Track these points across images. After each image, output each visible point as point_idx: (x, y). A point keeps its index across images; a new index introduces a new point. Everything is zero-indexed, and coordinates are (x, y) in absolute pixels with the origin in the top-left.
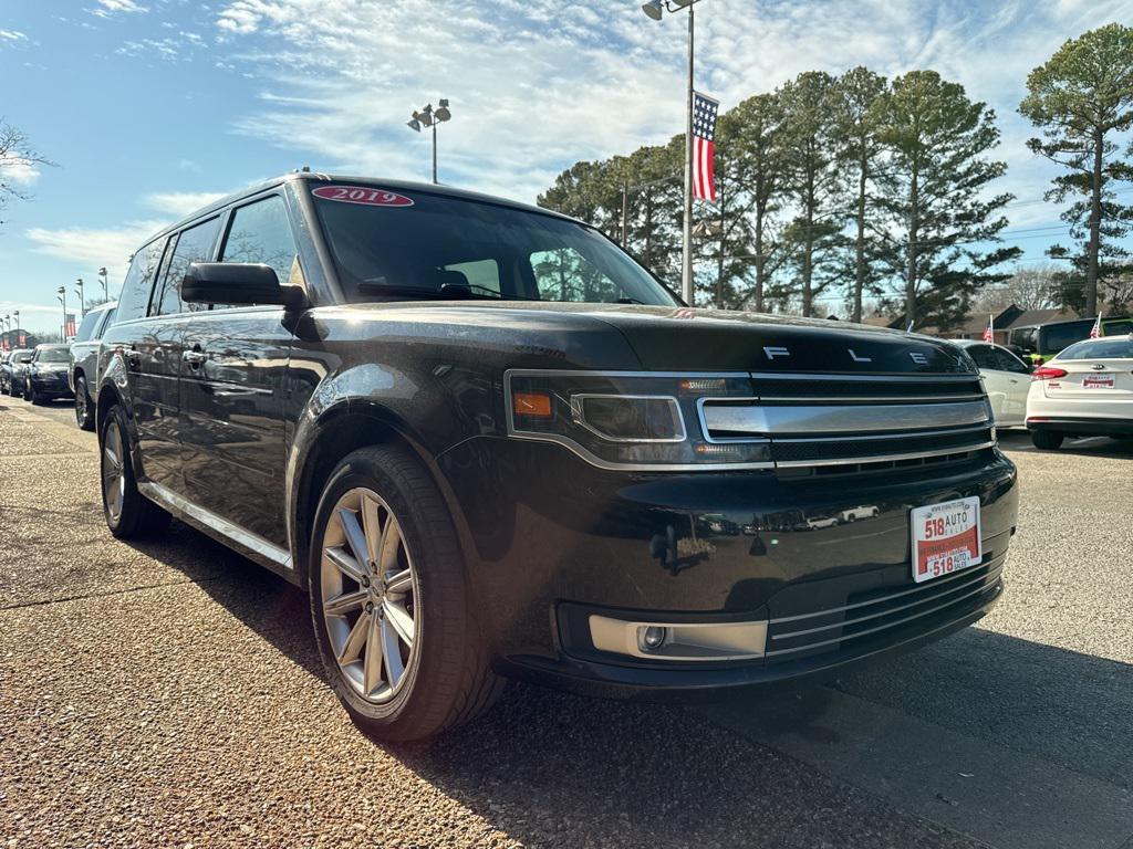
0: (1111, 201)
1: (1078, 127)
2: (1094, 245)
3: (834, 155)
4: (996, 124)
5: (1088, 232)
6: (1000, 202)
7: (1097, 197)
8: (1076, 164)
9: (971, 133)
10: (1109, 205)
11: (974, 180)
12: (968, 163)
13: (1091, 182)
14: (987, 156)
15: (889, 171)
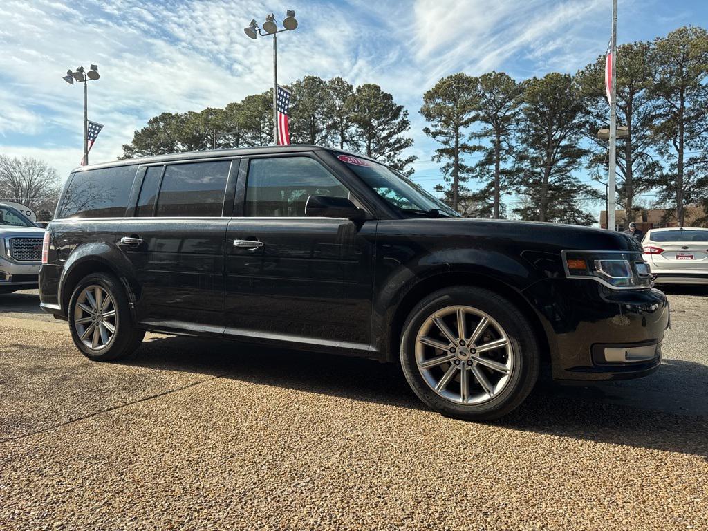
0: (463, 163)
1: (447, 123)
2: (455, 186)
3: (325, 126)
4: (408, 118)
5: (452, 179)
6: (411, 160)
7: (457, 161)
8: (446, 143)
9: (396, 121)
10: (461, 165)
11: (398, 147)
12: (395, 137)
13: (453, 152)
14: (405, 135)
15: (355, 139)
